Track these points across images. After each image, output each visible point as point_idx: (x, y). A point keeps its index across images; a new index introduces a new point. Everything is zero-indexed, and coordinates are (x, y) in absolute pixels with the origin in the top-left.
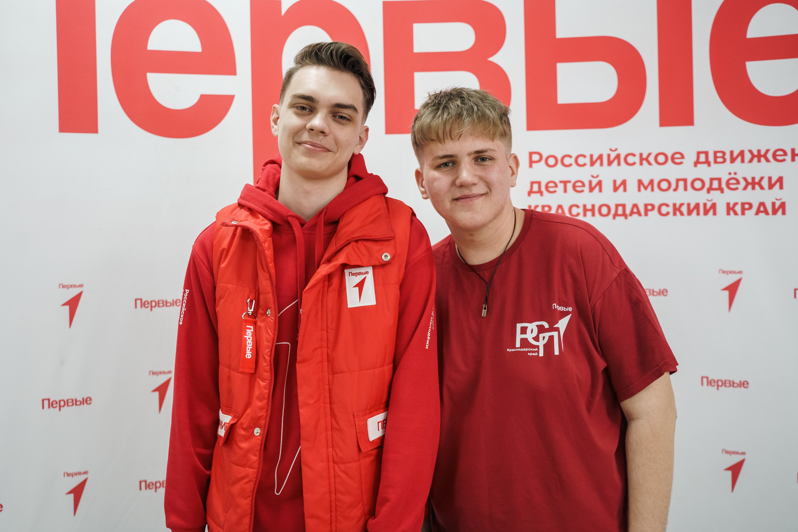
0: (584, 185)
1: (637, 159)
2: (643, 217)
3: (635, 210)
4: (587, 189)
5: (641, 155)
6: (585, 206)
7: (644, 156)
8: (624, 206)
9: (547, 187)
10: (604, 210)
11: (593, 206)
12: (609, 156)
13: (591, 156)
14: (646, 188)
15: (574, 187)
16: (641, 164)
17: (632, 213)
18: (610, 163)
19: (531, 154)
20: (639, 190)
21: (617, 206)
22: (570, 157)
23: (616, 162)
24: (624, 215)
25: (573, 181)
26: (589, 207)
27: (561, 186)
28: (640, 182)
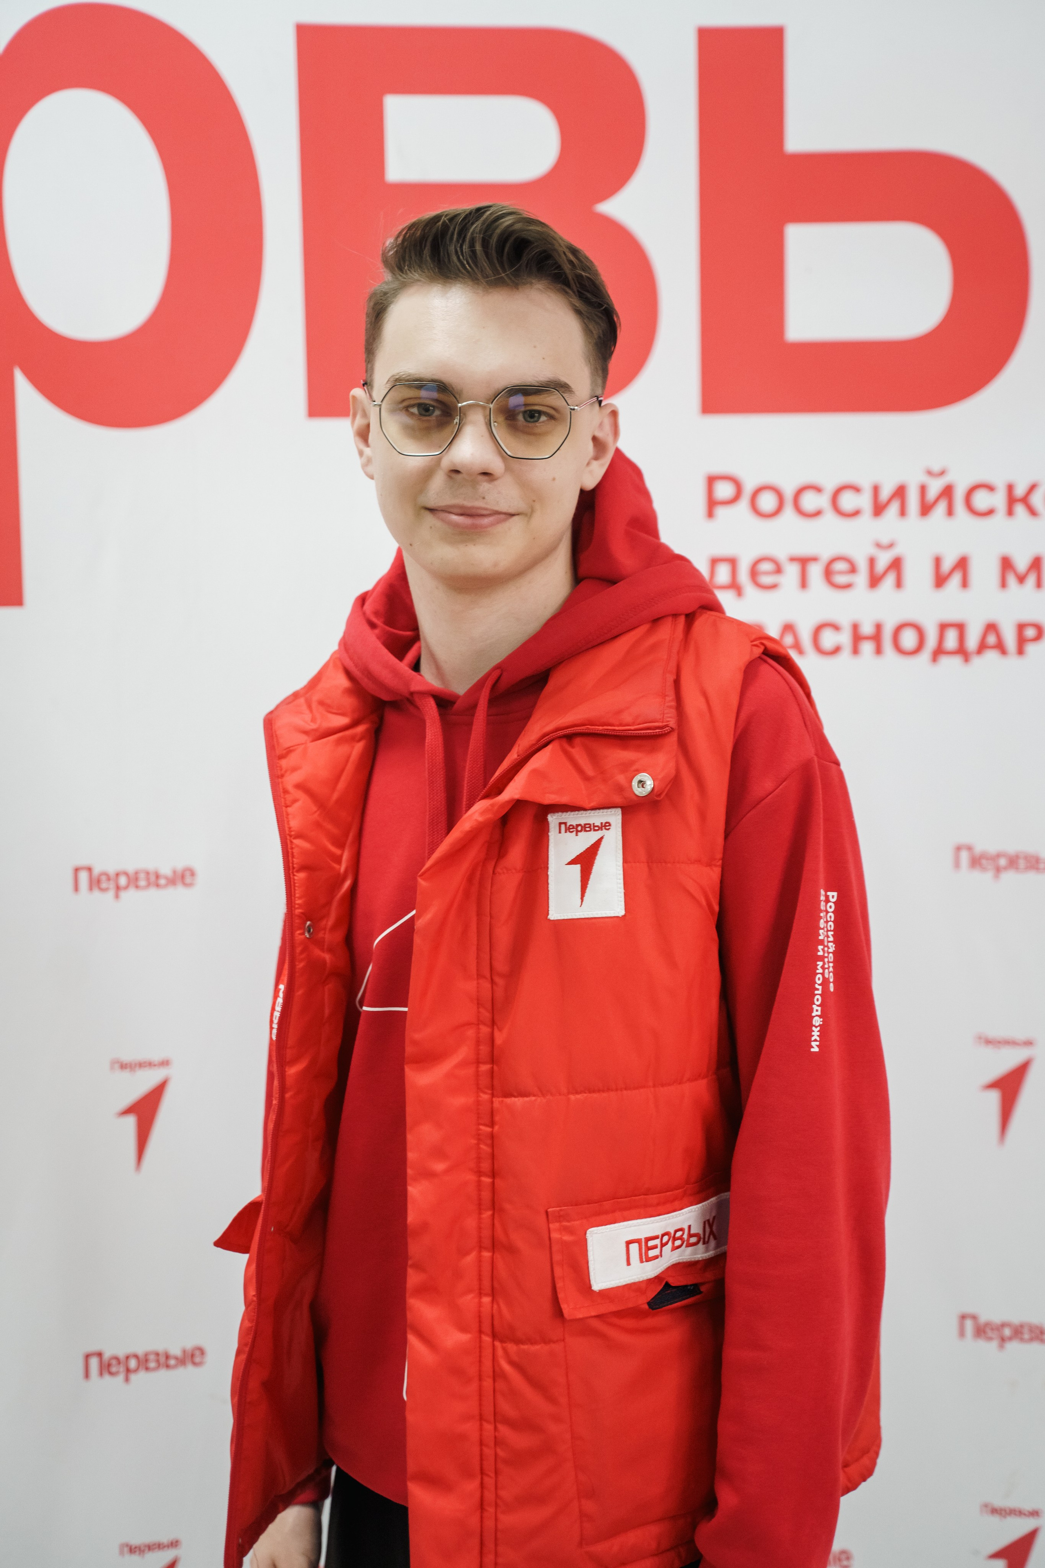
0: (853, 570)
1: (999, 500)
2: (1012, 661)
3: (991, 639)
4: (861, 579)
5: (1010, 488)
6: (855, 627)
7: (1020, 491)
8: (961, 628)
9: (754, 573)
10: (909, 639)
11: (879, 627)
12: (923, 489)
13: (876, 490)
14: (1021, 579)
15: (828, 573)
16: (1010, 512)
17: (982, 647)
18: (926, 509)
19: (711, 480)
20: (1004, 584)
21: (943, 627)
22: (818, 489)
23: (941, 507)
24: (962, 651)
25: (826, 556)
26: (867, 629)
27: (792, 571)
28: (1006, 564)
